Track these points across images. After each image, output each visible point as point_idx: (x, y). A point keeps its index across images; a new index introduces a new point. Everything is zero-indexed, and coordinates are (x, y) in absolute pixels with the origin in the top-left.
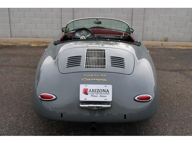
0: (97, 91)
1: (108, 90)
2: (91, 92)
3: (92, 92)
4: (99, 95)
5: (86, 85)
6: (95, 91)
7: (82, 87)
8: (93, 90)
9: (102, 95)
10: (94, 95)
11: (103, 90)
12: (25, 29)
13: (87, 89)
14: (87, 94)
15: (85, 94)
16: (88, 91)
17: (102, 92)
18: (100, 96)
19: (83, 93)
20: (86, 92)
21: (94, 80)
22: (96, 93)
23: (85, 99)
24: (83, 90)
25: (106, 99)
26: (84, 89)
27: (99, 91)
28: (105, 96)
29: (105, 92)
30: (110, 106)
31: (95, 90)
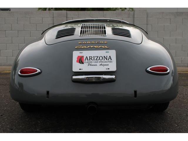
0: (95, 58)
1: (110, 56)
2: (88, 60)
3: (90, 60)
4: (98, 64)
5: (81, 52)
6: (93, 59)
7: (76, 54)
8: (91, 57)
9: (103, 64)
10: (92, 64)
11: (104, 57)
12: (13, 56)
13: (83, 57)
14: (83, 63)
15: (80, 63)
16: (84, 59)
17: (103, 60)
18: (101, 65)
19: (77, 61)
20: (81, 60)
21: (92, 47)
22: (95, 61)
23: (80, 69)
24: (77, 58)
25: (109, 69)
26: (78, 56)
27: (98, 58)
28: (106, 65)
29: (107, 59)
30: (114, 76)
31: (93, 57)
